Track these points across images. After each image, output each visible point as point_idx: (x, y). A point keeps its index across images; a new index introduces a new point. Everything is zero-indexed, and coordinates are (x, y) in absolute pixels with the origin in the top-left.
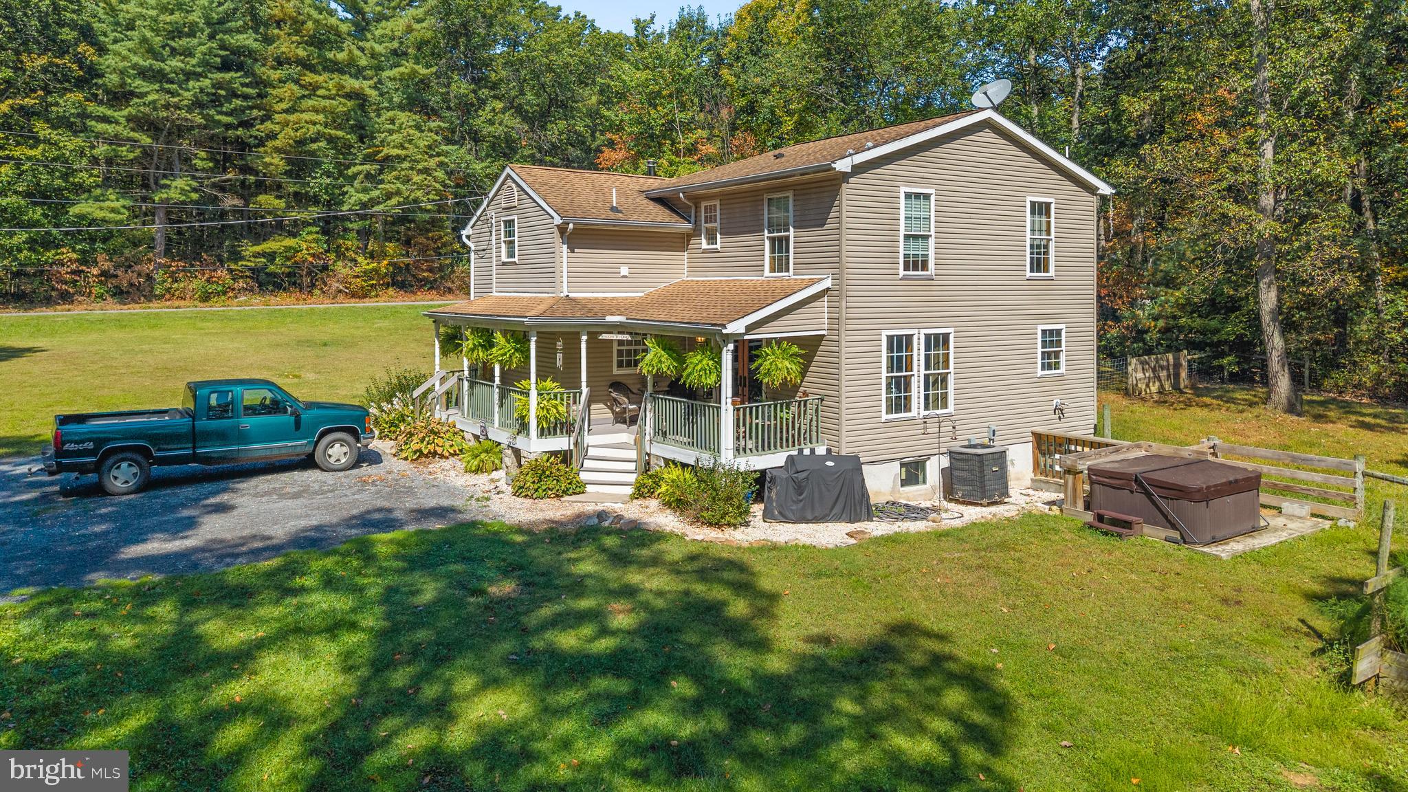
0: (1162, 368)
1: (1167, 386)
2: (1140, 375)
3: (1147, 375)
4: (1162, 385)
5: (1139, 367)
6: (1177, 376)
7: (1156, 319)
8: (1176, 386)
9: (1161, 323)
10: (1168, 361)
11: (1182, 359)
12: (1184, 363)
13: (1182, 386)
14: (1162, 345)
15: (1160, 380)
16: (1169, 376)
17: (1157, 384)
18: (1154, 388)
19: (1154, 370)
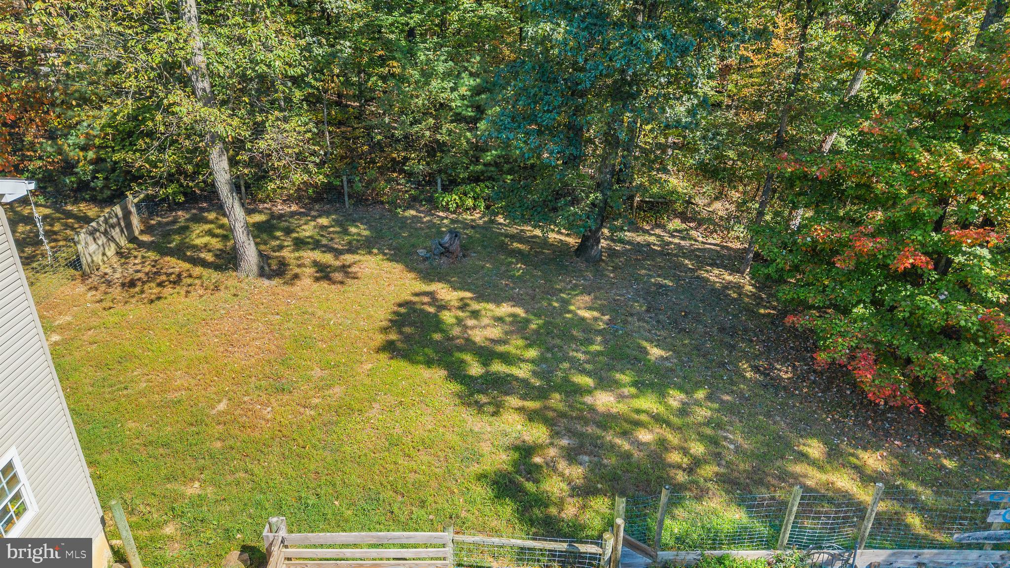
0: (113, 226)
1: (123, 242)
2: (93, 247)
3: (100, 242)
4: (117, 244)
5: (90, 239)
6: (129, 225)
7: (84, 148)
8: (132, 239)
9: (91, 155)
10: (116, 216)
11: (129, 206)
12: (133, 210)
13: (137, 233)
14: (97, 178)
15: (114, 240)
16: (122, 231)
17: (113, 245)
18: (111, 251)
19: (105, 233)
